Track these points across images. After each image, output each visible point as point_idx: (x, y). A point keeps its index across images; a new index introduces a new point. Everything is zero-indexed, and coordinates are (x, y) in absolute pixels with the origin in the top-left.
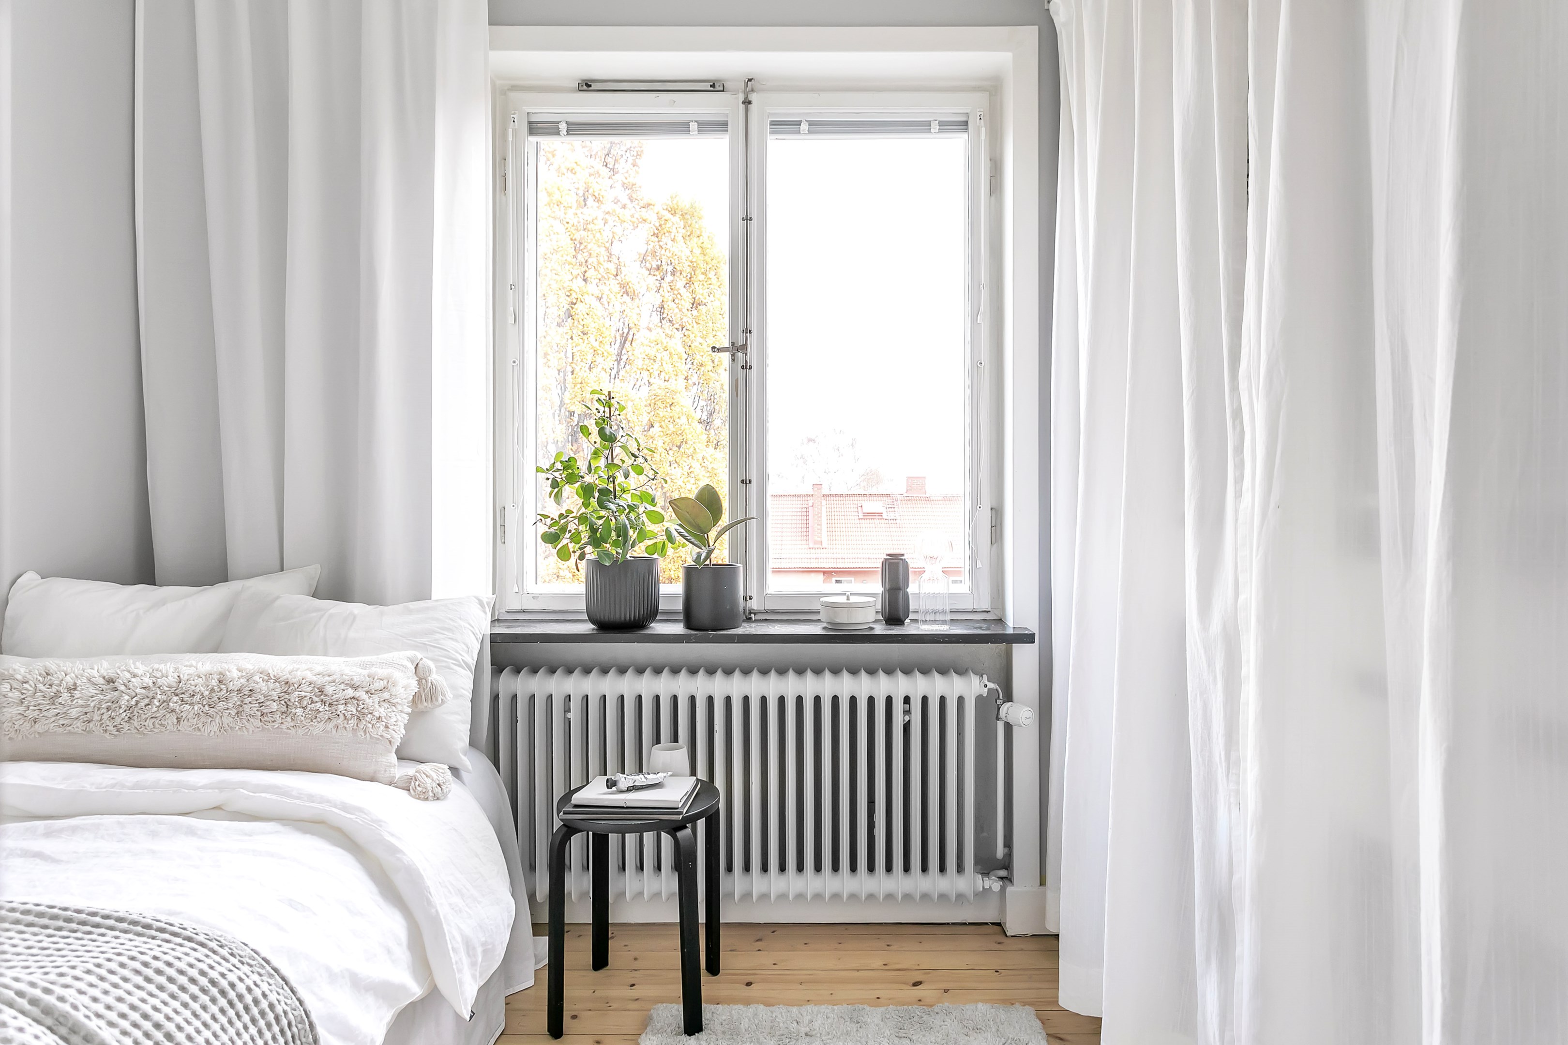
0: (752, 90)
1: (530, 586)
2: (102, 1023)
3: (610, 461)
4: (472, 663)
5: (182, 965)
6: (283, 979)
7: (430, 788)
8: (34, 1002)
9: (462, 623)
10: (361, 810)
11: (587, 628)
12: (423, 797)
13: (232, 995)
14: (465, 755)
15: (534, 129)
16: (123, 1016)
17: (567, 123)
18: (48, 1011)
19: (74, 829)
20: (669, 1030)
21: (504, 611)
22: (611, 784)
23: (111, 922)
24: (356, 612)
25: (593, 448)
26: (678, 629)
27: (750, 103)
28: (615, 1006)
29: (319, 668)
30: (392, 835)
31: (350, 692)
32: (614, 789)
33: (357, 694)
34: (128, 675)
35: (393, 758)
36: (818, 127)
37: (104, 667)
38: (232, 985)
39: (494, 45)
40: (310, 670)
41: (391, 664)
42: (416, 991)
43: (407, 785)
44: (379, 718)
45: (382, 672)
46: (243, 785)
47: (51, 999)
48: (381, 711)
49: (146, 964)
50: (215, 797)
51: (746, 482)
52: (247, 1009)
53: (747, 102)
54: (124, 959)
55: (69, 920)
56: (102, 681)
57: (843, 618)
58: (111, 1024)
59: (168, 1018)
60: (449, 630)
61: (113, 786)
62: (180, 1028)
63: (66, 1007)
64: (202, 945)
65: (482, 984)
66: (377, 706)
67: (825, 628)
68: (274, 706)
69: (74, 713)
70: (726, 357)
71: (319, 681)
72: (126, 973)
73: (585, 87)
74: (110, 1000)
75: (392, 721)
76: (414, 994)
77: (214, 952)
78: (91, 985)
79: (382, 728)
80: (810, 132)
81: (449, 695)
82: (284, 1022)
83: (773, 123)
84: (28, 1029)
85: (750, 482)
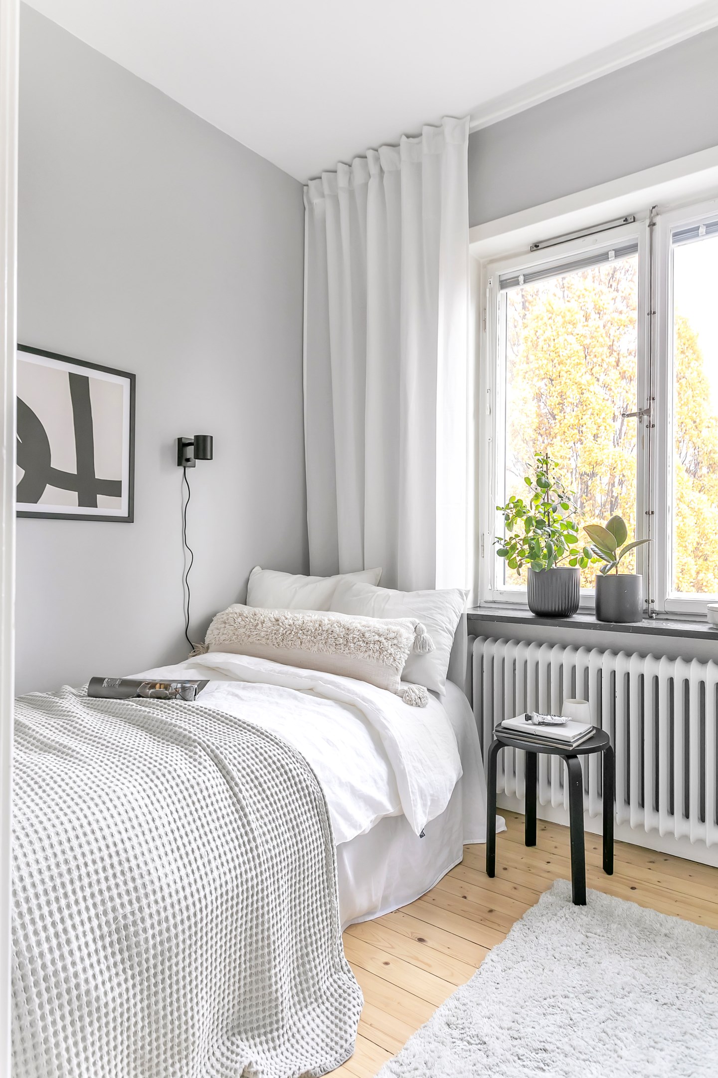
0: (658, 214)
1: (499, 586)
2: (235, 769)
3: (546, 501)
4: (453, 629)
5: (271, 754)
6: (315, 775)
7: (413, 699)
8: (212, 751)
9: (448, 605)
10: (371, 702)
11: (530, 615)
12: (410, 703)
13: (290, 775)
14: (444, 685)
15: (504, 284)
16: (244, 769)
17: (524, 275)
18: (216, 756)
19: (253, 688)
20: (562, 896)
21: (482, 601)
22: (528, 718)
23: (249, 728)
24: (391, 594)
25: (534, 493)
26: (592, 619)
27: (654, 224)
28: (533, 871)
29: (364, 623)
30: (385, 719)
31: (377, 638)
32: (530, 722)
33: (380, 639)
34: (284, 618)
35: (398, 679)
36: (714, 227)
37: (275, 614)
38: (291, 771)
39: (472, 240)
40: (360, 623)
41: (401, 625)
42: (390, 809)
43: (402, 695)
44: (391, 654)
45: (394, 628)
46: (321, 679)
47: (218, 752)
48: (392, 650)
49: (257, 749)
50: (310, 684)
51: (650, 513)
52: (296, 783)
53: (652, 225)
54: (249, 744)
55: (235, 723)
56: (274, 620)
58: (239, 771)
59: (261, 776)
60: (439, 608)
61: (271, 671)
62: (265, 782)
63: (222, 757)
64: (282, 748)
65: (431, 819)
66: (390, 647)
67: (712, 627)
68: (341, 641)
69: (263, 634)
70: (635, 419)
71: (363, 629)
72: (249, 750)
73: (535, 248)
74: (240, 760)
75: (398, 657)
76: (388, 810)
77: (286, 753)
78: (235, 752)
79: (392, 660)
80: (707, 233)
81: (434, 647)
82: (313, 797)
83: (675, 235)
84: (208, 761)
85: (653, 513)
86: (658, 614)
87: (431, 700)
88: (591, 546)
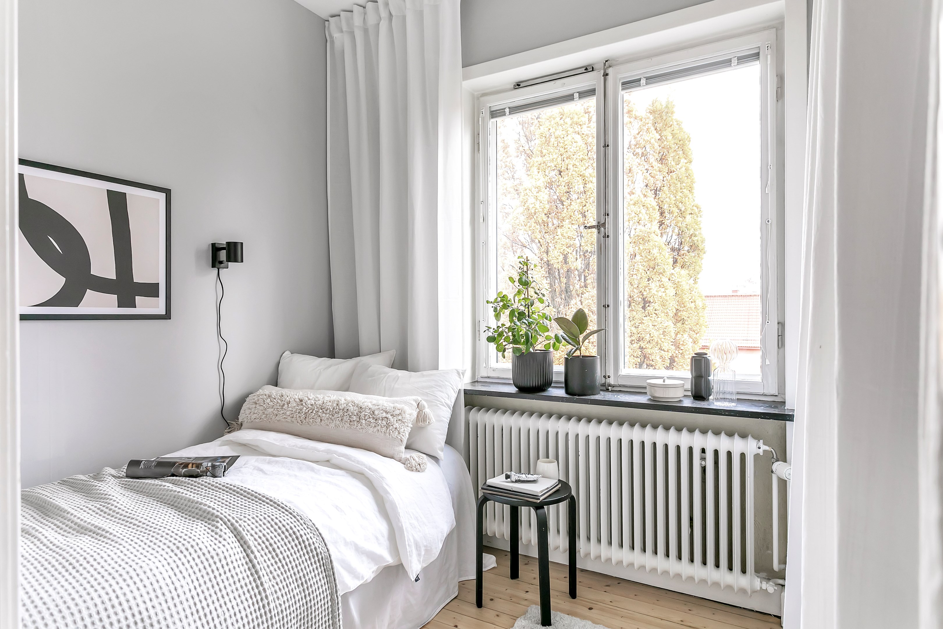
0: (610, 66)
1: (493, 364)
2: (252, 538)
3: (526, 297)
4: (451, 403)
5: (284, 523)
6: (323, 538)
7: (414, 465)
8: (232, 524)
9: (447, 383)
10: (376, 471)
11: (513, 390)
12: (410, 468)
13: (301, 540)
14: (442, 450)
15: (495, 114)
16: (260, 537)
17: (509, 108)
18: (235, 529)
19: (277, 462)
20: (533, 620)
21: (479, 377)
22: (508, 477)
23: (268, 501)
24: (399, 375)
25: (517, 290)
26: (561, 393)
27: (607, 75)
28: (514, 600)
29: (374, 402)
30: (387, 485)
31: (384, 415)
32: (509, 480)
33: (387, 416)
34: (307, 398)
35: (403, 448)
36: (651, 80)
37: (299, 394)
38: (301, 536)
39: (466, 77)
40: (371, 402)
41: (405, 403)
42: (389, 560)
43: (403, 462)
44: (396, 428)
45: (399, 406)
46: (335, 452)
47: (237, 525)
48: (397, 425)
49: (272, 520)
50: (326, 457)
51: (605, 307)
52: (305, 547)
53: (606, 75)
54: (266, 516)
55: (256, 497)
56: (298, 400)
57: (660, 394)
58: (255, 540)
59: (275, 543)
60: (440, 386)
61: (294, 446)
62: (278, 548)
63: (241, 529)
64: (295, 517)
65: (425, 566)
66: (395, 422)
67: (650, 400)
68: (355, 418)
69: (288, 413)
70: (595, 231)
71: (373, 408)
72: (265, 521)
73: (517, 87)
74: (257, 530)
75: (402, 430)
76: (388, 562)
77: (298, 521)
78: (253, 523)
79: (397, 433)
80: (647, 84)
81: (433, 419)
82: (320, 557)
83: (623, 84)
84: (228, 534)
85: (608, 306)
86: (613, 387)
87: (429, 464)
88: (561, 333)
